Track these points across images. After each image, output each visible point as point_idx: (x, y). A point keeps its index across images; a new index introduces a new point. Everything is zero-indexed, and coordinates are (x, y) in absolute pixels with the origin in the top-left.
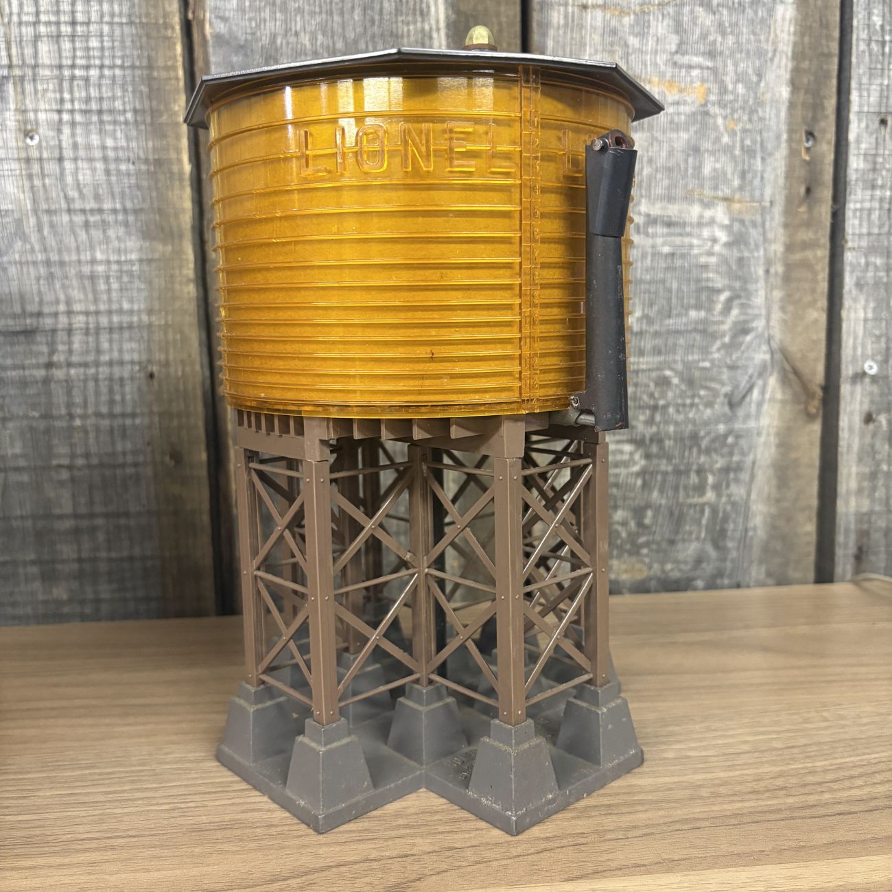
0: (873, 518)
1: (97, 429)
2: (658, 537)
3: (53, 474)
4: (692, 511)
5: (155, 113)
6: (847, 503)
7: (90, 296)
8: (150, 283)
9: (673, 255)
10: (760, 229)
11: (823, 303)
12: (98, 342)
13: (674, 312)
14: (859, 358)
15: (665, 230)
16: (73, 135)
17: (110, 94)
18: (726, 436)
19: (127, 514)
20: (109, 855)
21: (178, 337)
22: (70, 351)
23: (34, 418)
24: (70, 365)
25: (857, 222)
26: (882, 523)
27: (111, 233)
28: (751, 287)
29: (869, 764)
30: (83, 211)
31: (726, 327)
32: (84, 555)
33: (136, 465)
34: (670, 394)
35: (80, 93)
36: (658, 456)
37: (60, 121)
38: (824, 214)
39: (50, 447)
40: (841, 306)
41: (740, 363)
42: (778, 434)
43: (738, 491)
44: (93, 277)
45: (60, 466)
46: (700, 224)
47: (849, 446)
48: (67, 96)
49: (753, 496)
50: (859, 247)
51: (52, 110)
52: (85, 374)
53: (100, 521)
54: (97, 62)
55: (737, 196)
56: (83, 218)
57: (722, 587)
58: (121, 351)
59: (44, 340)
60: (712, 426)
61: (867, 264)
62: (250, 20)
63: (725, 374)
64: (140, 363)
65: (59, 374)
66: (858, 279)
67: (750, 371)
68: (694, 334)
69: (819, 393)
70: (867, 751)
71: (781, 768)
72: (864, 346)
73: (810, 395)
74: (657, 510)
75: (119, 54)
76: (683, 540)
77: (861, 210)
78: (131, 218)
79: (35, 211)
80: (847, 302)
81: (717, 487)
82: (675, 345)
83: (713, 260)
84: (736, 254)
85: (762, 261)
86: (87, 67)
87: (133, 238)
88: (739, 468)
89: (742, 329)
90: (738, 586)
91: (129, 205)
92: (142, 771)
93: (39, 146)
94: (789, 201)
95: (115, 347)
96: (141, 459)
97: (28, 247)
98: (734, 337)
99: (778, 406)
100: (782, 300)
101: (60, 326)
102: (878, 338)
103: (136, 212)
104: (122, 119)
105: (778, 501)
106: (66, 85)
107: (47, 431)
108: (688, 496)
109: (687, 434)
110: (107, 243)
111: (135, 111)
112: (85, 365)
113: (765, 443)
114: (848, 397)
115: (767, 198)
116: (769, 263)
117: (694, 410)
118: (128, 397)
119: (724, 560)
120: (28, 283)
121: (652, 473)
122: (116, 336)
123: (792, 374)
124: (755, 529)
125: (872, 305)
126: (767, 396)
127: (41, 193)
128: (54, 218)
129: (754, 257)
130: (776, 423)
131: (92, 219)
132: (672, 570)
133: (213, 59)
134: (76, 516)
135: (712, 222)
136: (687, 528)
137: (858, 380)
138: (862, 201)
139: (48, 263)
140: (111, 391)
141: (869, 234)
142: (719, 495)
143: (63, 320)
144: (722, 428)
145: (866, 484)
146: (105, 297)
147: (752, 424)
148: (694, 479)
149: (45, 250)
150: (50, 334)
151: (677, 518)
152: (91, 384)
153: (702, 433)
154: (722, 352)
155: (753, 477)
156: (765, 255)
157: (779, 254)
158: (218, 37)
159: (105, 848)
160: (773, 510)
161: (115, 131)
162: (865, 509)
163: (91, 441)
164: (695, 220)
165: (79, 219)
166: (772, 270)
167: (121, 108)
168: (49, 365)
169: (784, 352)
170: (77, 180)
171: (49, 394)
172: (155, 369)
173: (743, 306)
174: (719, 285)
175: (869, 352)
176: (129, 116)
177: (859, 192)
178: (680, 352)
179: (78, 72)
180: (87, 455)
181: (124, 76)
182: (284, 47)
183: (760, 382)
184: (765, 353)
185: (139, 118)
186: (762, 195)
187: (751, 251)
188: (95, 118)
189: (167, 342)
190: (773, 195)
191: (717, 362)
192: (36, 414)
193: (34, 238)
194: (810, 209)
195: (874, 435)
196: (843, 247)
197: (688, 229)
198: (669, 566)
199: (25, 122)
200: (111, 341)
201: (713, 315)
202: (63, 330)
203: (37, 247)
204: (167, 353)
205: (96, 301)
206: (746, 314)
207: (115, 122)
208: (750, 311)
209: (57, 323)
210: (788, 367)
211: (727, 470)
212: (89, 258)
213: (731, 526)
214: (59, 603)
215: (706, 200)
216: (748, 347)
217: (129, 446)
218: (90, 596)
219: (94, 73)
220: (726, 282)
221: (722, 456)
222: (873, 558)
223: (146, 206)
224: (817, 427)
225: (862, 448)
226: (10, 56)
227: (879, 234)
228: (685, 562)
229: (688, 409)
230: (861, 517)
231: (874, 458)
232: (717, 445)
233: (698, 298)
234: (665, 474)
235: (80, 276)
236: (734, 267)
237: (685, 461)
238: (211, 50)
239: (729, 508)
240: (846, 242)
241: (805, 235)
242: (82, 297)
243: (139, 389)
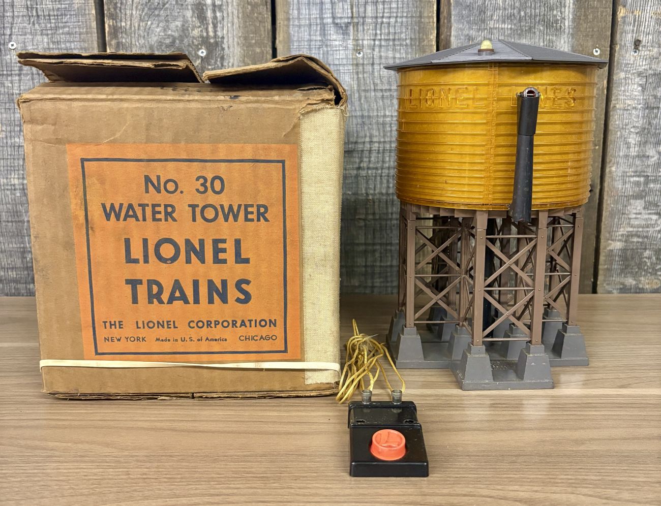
1: (380, 201)
3: (356, 223)
5: (421, 40)
7: (382, 134)
12: (383, 157)
16: (380, 52)
17: (399, 31)
22: (370, 161)
24: (368, 168)
30: (382, 90)
35: (385, 31)
37: (374, 44)
44: (384, 124)
45: (360, 219)
48: (378, 32)
51: (370, 39)
52: (376, 173)
54: (395, 15)
56: (381, 94)
59: (357, 155)
65: (363, 173)
75: (405, 10)
79: (358, 91)
86: (390, 17)
93: (363, 58)
97: (353, 108)
104: (404, 43)
106: (378, 26)
110: (392, 107)
111: (411, 39)
112: (376, 169)
127: (362, 80)
128: (367, 94)
131: (385, 94)
133: (453, 13)
134: (366, 244)
139: (362, 117)
143: (368, 146)
149: (362, 110)
150: (360, 152)
152: (378, 179)
161: (400, 49)
163: (376, 207)
165: (379, 94)
167: (404, 38)
168: (359, 168)
170: (380, 74)
171: (357, 183)
176: (408, 41)
179: (385, 20)
180: (374, 214)
181: (407, 22)
182: (489, 6)
185: (413, 43)
188: (391, 43)
192: (350, 193)
193: (357, 104)
199: (357, 45)
202: (367, 151)
203: (357, 109)
205: (384, 136)
207: (401, 45)
209: (364, 147)
212: (382, 114)
218: (369, 284)
219: (393, 20)
226: (352, 12)
235: (378, 123)
238: (452, 8)
242: (377, 134)
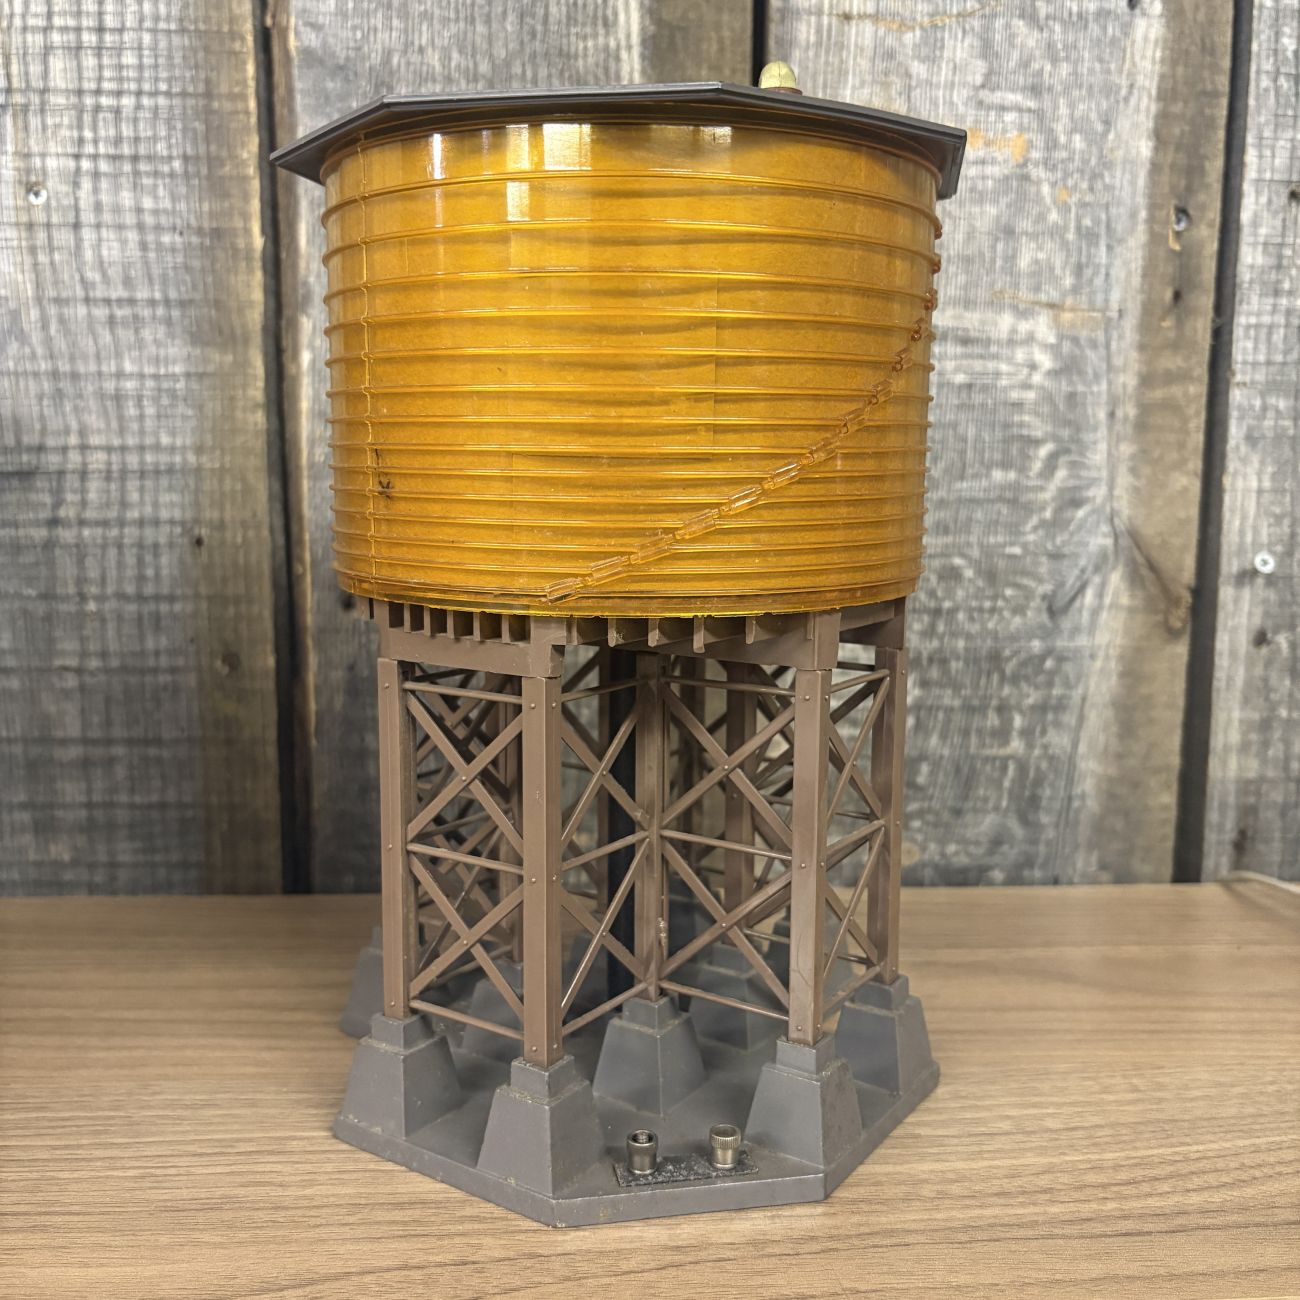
0: (1265, 788)
1: (120, 618)
2: (936, 804)
3: (55, 680)
4: (988, 768)
5: (213, 162)
6: (1224, 763)
7: (114, 424)
8: (201, 408)
9: (969, 386)
10: (1102, 351)
11: (1196, 464)
12: (123, 491)
13: (969, 471)
14: (1249, 547)
15: (959, 350)
16: (96, 190)
17: (149, 133)
18: (1043, 658)
19: (158, 742)
20: (37, 1239)
21: (239, 487)
22: (84, 503)
23: (29, 598)
24: (82, 523)
25: (1250, 345)
26: (1277, 796)
27: (147, 334)
28: (1087, 437)
29: (1186, 1160)
30: (107, 301)
31: (1047, 495)
32: (97, 798)
33: (173, 670)
34: (960, 594)
35: (107, 131)
36: (940, 685)
37: (78, 170)
38: (1200, 332)
39: (51, 641)
40: (1222, 469)
41: (1066, 550)
42: (1121, 658)
43: (1058, 741)
44: (118, 398)
45: (66, 669)
46: (1011, 342)
47: (1230, 679)
48: (88, 134)
49: (1082, 748)
50: (1253, 382)
51: (66, 155)
52: (104, 538)
53: (119, 751)
54: (133, 86)
55: (1069, 301)
56: (107, 311)
57: (1032, 883)
58: (156, 505)
59: (46, 485)
60: (1023, 643)
61: (1265, 408)
62: (354, 28)
63: (1044, 567)
64: (183, 523)
65: (67, 535)
66: (1250, 429)
67: (1083, 562)
68: (997, 506)
69: (1187, 598)
70: (1188, 1140)
71: (1051, 1160)
72: (1256, 530)
73: (1174, 601)
74: (936, 764)
75: (164, 74)
76: (975, 810)
77: (1257, 326)
78: (176, 313)
79: (39, 300)
80: (1232, 464)
81: (1027, 733)
82: (970, 519)
83: (1031, 395)
84: (1065, 387)
85: (1104, 398)
86: (119, 94)
87: (177, 342)
88: (1061, 706)
89: (1071, 500)
90: (1056, 882)
91: (173, 294)
92: (113, 1118)
93: (47, 207)
94: (1147, 310)
95: (148, 498)
96: (180, 662)
97: (27, 350)
98: (1058, 511)
99: (1122, 616)
100: (1133, 457)
101: (70, 466)
102: (1279, 519)
103: (183, 304)
104: (166, 169)
105: (1119, 756)
106: (87, 118)
107: (48, 618)
108: (984, 745)
109: (984, 653)
110: (140, 349)
111: (185, 158)
112: (105, 524)
113: (1102, 670)
114: (1230, 607)
115: (1114, 305)
116: (1114, 403)
117: (996, 617)
118: (165, 572)
119: (1034, 842)
120: (26, 402)
121: (930, 709)
122: (149, 483)
123: (1145, 568)
124: (1083, 797)
125: (1270, 469)
126: (1107, 600)
127: (48, 273)
128: (66, 311)
129: (1092, 393)
130: (1119, 641)
131: (119, 313)
132: (956, 853)
133: (298, 85)
134: (85, 741)
135: (1030, 339)
136: (981, 792)
137: (1247, 580)
138: (1259, 314)
139: (55, 375)
140: (140, 562)
141: (1269, 363)
142: (1030, 746)
143: (75, 458)
144: (1036, 645)
145: (1254, 737)
146: (135, 426)
147: (1082, 641)
148: (993, 720)
149: (52, 356)
150: (54, 477)
151: (966, 777)
152: (112, 553)
153: (1007, 653)
154: (1041, 532)
155: (1081, 719)
156: (1109, 389)
157: (1130, 390)
158: (307, 53)
159: (34, 1229)
160: (1112, 771)
161: (155, 186)
162: (1252, 774)
163: (111, 633)
164: (1004, 335)
165: (101, 312)
166: (1120, 413)
167: (165, 153)
168: (54, 522)
169: (1134, 535)
170: (100, 256)
171: (51, 563)
172: (204, 532)
173: (1073, 465)
174: (1038, 434)
175: (1264, 538)
176: (177, 165)
177: (1255, 299)
178: (976, 530)
179: (105, 101)
180: (104, 654)
181: (171, 107)
182: (403, 69)
183: (1097, 579)
184: (1105, 535)
185: (191, 169)
186: (1107, 301)
187: (1088, 384)
188: (127, 167)
189: (223, 494)
190: (1123, 301)
191: (1031, 548)
192: (32, 592)
193: (36, 338)
194: (1180, 324)
195: (1268, 664)
196: (1228, 383)
197: (994, 349)
198: (952, 848)
199: (28, 171)
200: (142, 490)
201: (1028, 477)
202: (73, 472)
203: (40, 351)
204: (222, 509)
205: (122, 431)
206: (1079, 477)
207: (156, 174)
208: (1084, 473)
209: (65, 460)
210: (1140, 559)
211: (1042, 708)
212: (113, 369)
213: (1048, 792)
214: (58, 865)
215: (1022, 307)
216: (1080, 527)
217: (164, 642)
218: (102, 857)
219: (127, 102)
220: (1049, 428)
221: (1037, 687)
222: (1261, 847)
223: (198, 296)
224: (1181, 650)
225: (1249, 683)
226: (8, 76)
227: (1284, 364)
228: (977, 843)
229: (986, 616)
230: (1245, 786)
231: (1267, 699)
232: (1029, 670)
233: (1005, 452)
234: (950, 710)
235: (101, 395)
236: (1061, 407)
237: (981, 693)
238: (296, 72)
239: (1044, 765)
240: (1233, 374)
241: (1171, 362)
242: (102, 426)
243: (181, 562)
